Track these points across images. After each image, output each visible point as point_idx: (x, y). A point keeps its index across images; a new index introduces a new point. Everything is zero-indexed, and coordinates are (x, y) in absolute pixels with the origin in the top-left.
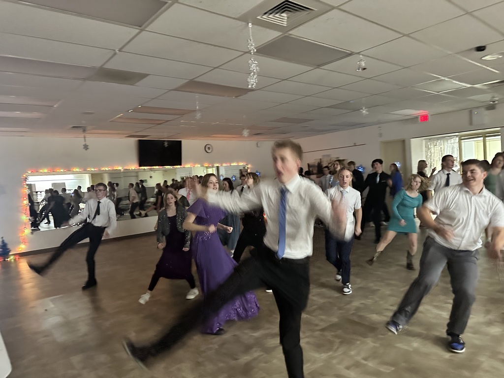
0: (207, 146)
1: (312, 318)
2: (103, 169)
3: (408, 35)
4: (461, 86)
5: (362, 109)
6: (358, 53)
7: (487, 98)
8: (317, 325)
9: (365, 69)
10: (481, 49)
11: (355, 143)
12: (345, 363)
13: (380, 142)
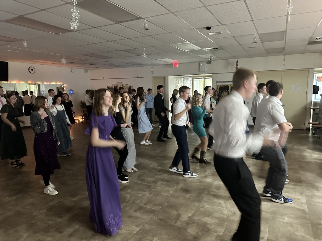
0: (31, 68)
3: (173, 13)
4: (197, 48)
5: (144, 55)
6: (144, 19)
7: (207, 57)
9: (147, 29)
10: (208, 28)
11: (137, 76)
12: (134, 209)
13: (152, 77)
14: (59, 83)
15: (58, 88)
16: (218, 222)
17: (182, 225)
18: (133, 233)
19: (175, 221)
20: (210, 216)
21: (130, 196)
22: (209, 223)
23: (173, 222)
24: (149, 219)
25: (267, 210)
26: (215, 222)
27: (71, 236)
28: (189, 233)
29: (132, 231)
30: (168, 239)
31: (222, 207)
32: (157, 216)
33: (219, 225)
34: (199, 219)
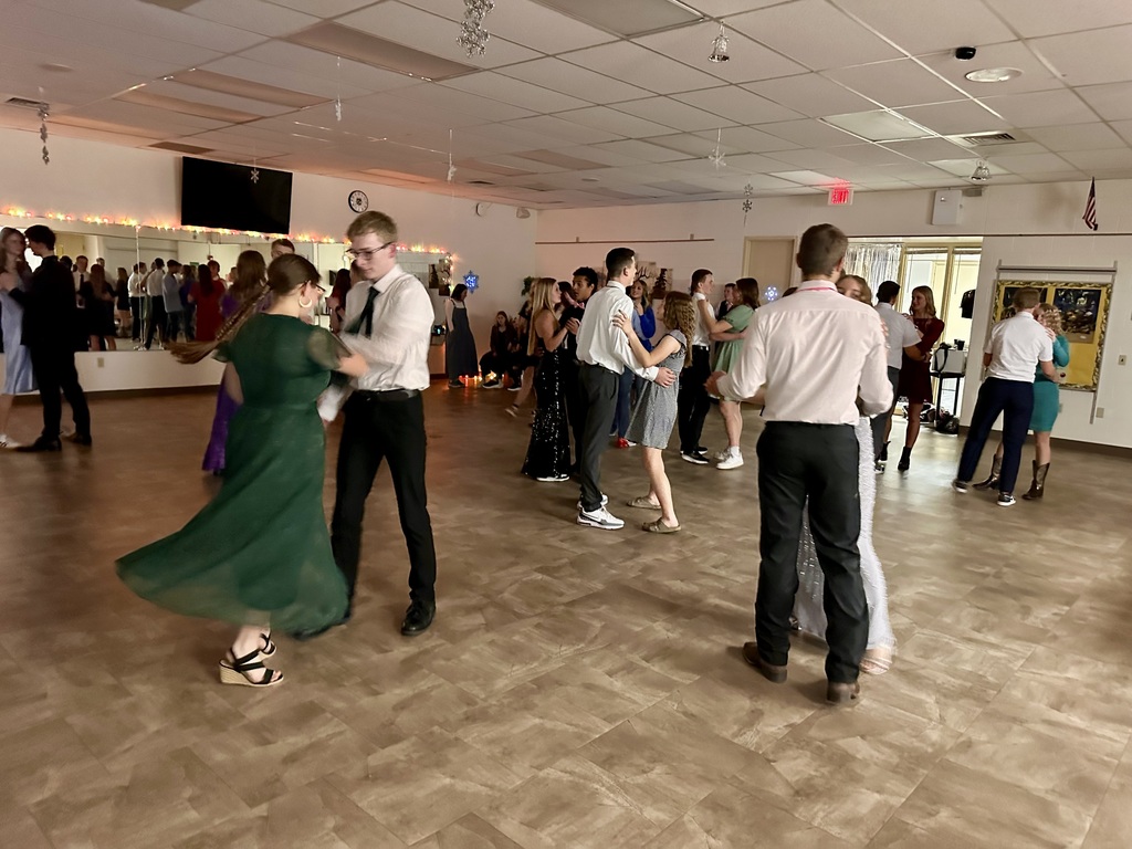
0: (355, 197)
1: (555, 581)
2: (89, 219)
4: (920, 134)
6: (717, 20)
7: (966, 167)
8: (561, 594)
9: (725, 58)
10: (965, 53)
11: (692, 236)
12: (608, 665)
13: (746, 238)
14: (438, 251)
15: (433, 266)
16: (895, 760)
17: (759, 746)
18: (589, 738)
19: (740, 730)
20: (868, 738)
21: (603, 627)
22: (859, 756)
23: (731, 732)
24: (650, 705)
25: (1106, 758)
26: (883, 757)
27: (402, 708)
28: (777, 773)
29: (588, 729)
30: (700, 776)
31: (925, 714)
32: (681, 702)
33: (894, 772)
34: (829, 740)
